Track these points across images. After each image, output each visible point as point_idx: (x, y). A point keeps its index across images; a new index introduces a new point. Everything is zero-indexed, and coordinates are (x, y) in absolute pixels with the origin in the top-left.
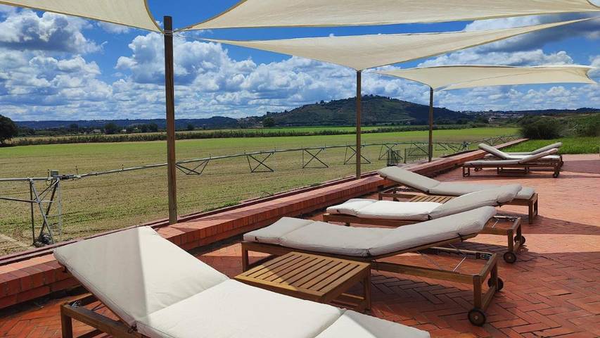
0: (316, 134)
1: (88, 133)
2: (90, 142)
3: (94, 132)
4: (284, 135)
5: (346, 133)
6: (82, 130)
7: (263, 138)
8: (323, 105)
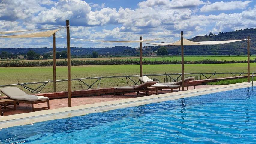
0: (196, 63)
1: (14, 58)
2: (10, 66)
3: (19, 58)
4: (168, 63)
5: (225, 62)
6: (10, 56)
7: (149, 65)
8: (211, 37)
